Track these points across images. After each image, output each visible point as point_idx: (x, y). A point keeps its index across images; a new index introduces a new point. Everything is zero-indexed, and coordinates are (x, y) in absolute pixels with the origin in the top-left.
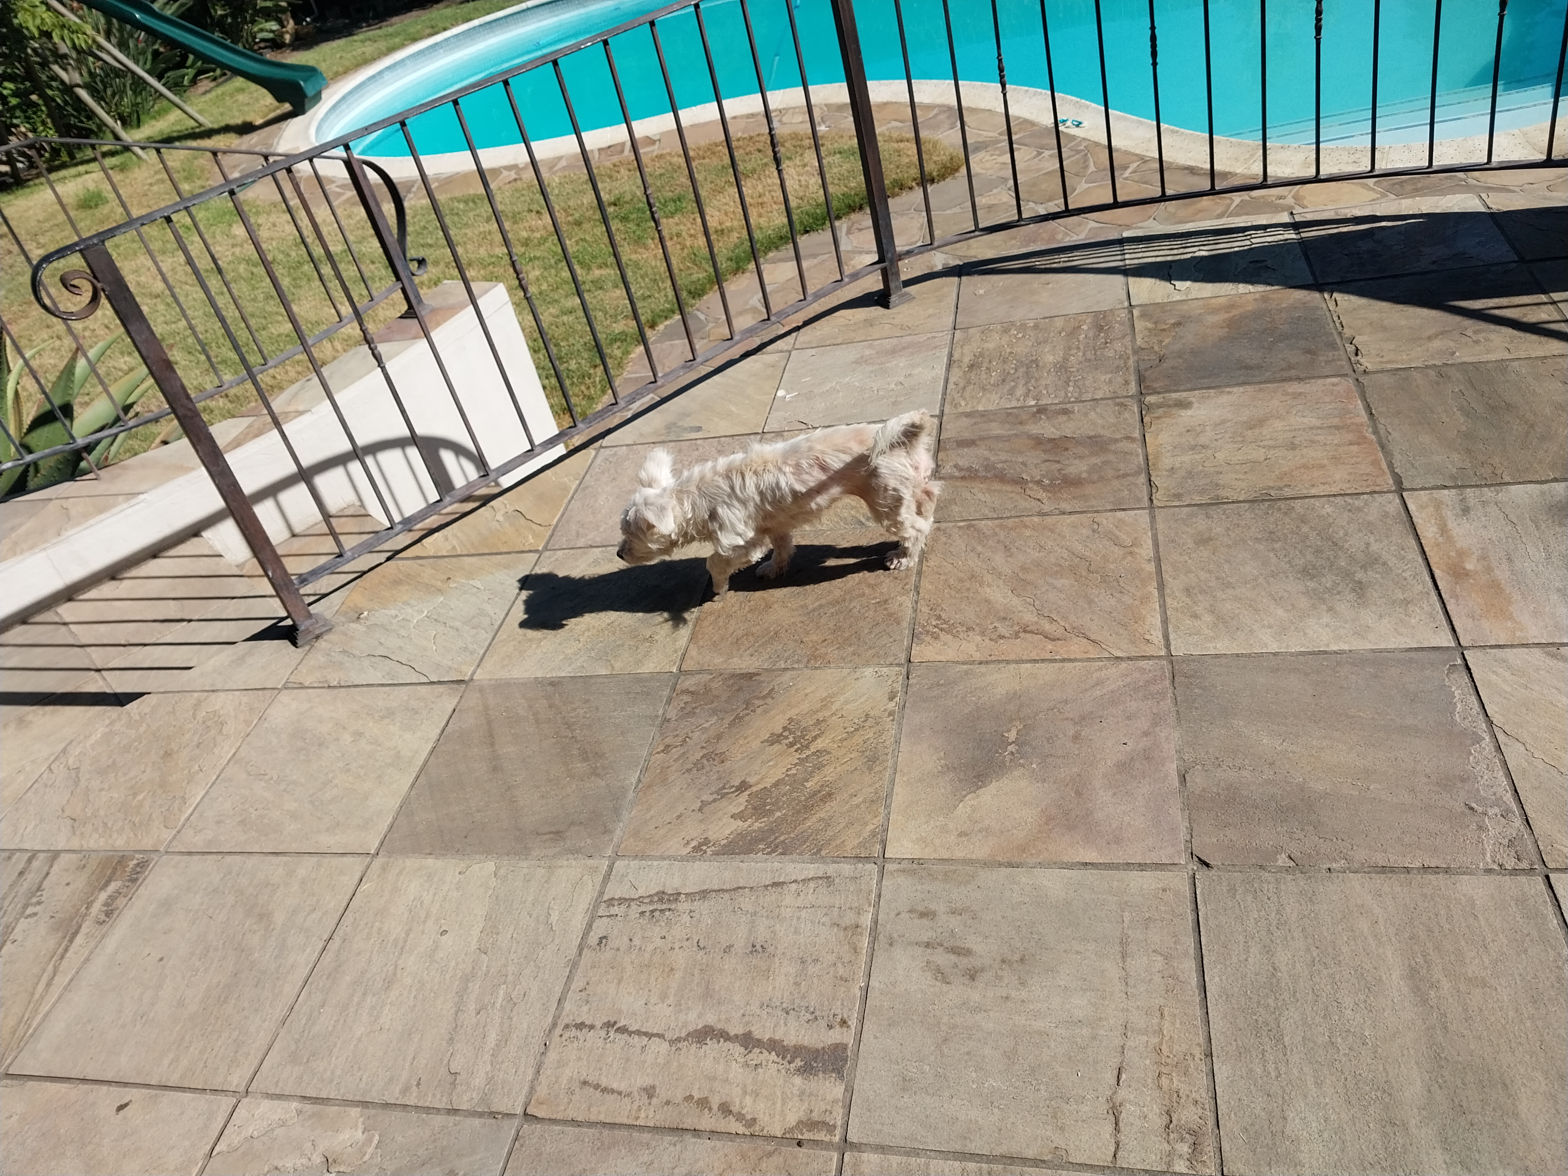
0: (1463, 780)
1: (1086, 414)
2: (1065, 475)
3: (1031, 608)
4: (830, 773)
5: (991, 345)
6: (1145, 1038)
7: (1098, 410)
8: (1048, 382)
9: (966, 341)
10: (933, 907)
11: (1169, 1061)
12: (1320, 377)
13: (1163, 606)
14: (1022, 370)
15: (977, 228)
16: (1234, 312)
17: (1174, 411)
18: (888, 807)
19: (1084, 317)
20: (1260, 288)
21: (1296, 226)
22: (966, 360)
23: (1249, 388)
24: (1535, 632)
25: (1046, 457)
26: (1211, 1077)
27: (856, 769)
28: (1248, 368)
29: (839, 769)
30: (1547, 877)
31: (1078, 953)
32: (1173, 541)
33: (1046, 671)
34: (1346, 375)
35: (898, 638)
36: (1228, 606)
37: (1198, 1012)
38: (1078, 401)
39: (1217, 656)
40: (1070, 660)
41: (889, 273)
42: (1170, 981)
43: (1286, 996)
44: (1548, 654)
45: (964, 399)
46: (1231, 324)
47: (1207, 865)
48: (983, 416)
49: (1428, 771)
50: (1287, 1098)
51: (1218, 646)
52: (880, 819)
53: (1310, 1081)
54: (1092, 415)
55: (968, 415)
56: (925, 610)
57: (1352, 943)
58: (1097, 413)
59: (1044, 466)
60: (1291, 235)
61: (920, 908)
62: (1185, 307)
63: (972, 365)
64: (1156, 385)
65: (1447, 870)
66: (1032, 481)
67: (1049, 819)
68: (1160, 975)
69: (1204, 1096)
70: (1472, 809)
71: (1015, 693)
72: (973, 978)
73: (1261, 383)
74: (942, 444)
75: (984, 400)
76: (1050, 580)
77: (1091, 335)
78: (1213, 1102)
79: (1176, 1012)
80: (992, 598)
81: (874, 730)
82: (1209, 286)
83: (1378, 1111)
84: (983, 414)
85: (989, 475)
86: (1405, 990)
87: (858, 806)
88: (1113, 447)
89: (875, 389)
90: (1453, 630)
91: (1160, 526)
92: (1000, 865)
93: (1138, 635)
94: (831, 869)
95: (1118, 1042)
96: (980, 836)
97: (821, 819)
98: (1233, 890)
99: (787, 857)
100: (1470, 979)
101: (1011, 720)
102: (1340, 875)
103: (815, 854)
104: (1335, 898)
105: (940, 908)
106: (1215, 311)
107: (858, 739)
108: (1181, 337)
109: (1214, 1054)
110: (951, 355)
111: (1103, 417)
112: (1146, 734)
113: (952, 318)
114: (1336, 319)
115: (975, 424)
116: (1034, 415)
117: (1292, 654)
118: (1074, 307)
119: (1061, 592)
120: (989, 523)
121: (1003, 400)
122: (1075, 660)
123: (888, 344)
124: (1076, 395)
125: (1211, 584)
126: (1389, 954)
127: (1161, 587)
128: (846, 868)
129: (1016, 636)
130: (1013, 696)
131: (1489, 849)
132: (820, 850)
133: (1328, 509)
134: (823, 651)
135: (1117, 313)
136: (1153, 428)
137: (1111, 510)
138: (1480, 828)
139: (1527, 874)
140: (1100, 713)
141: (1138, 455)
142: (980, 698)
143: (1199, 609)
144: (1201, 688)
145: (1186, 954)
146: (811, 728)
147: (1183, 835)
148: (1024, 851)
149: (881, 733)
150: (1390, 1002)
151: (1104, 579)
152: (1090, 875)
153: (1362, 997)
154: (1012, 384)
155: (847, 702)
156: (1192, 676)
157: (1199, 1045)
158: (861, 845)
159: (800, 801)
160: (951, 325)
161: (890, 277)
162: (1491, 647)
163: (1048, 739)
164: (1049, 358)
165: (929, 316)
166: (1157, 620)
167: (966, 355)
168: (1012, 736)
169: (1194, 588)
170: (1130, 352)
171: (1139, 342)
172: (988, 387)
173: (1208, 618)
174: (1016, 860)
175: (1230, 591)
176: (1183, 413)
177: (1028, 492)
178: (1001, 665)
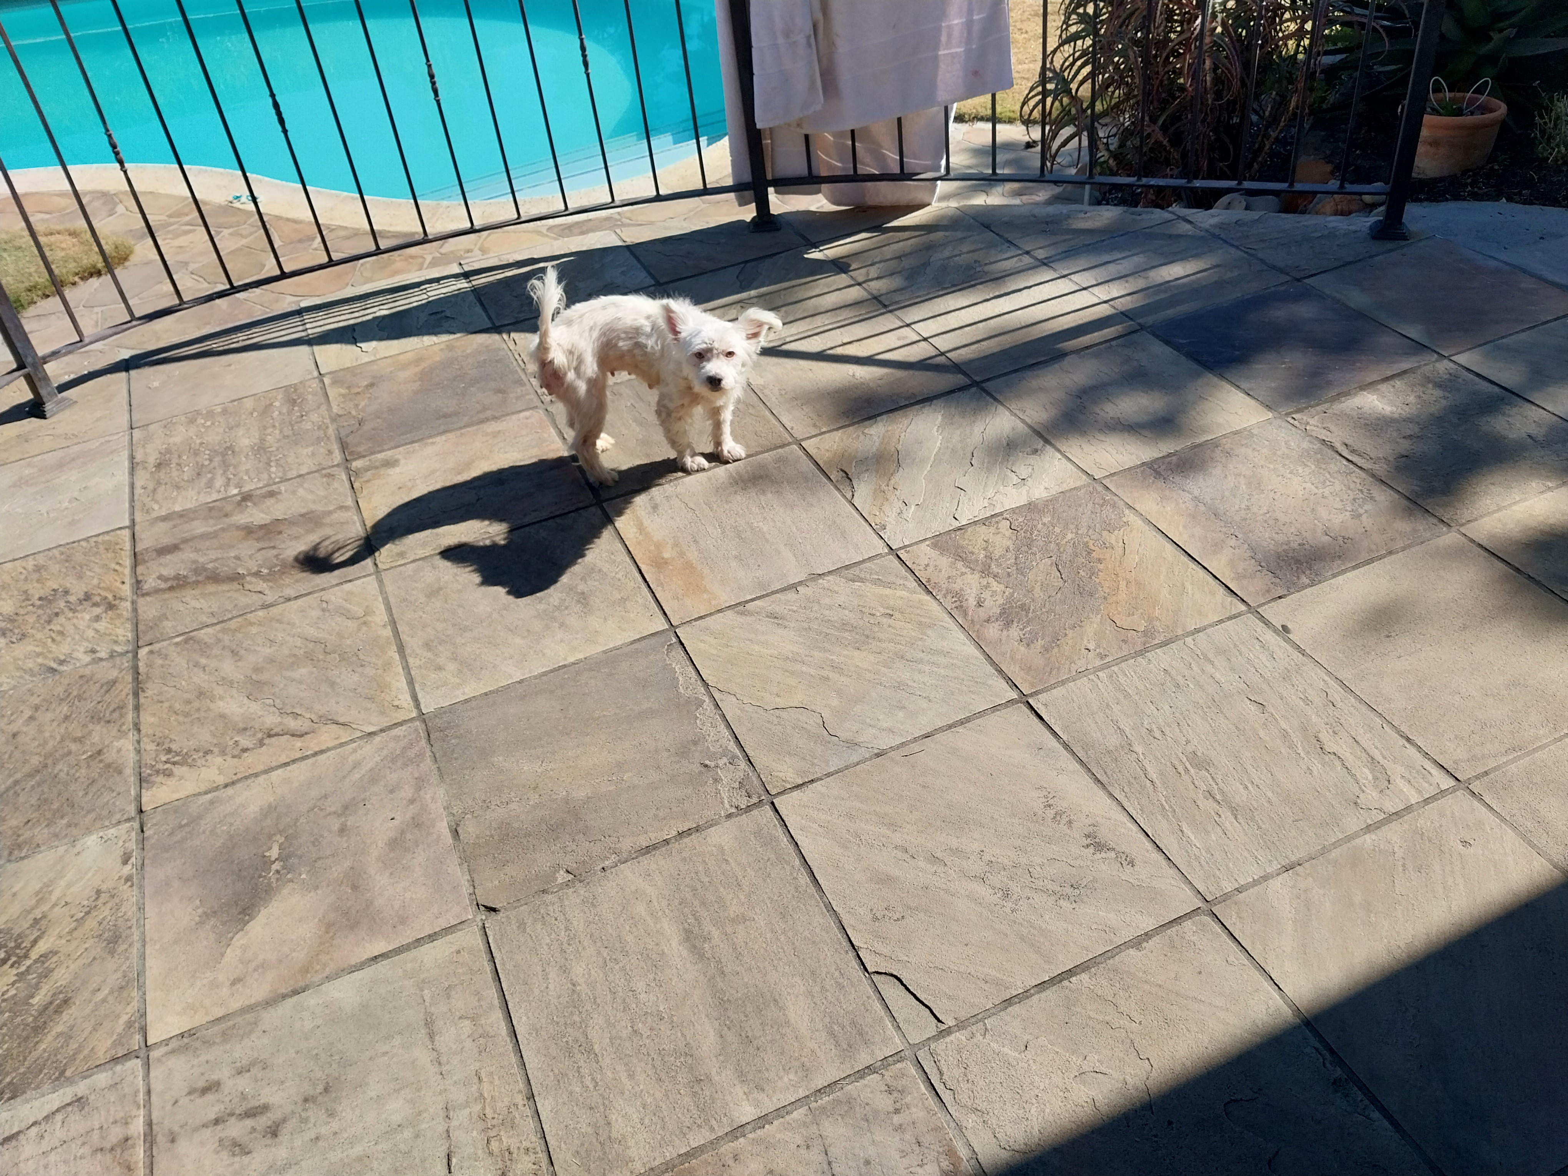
0: (695, 743)
1: (294, 493)
2: (283, 560)
3: (272, 709)
4: (61, 976)
5: (177, 439)
6: (468, 1110)
7: (306, 485)
8: (248, 466)
9: (148, 439)
10: (214, 1077)
11: (495, 1122)
12: (513, 413)
13: (407, 668)
14: (218, 459)
15: (133, 318)
16: (424, 365)
17: (383, 471)
18: (141, 987)
19: (274, 393)
20: (445, 338)
21: (466, 275)
22: (152, 460)
23: (450, 435)
24: (725, 598)
25: (260, 545)
26: (536, 1119)
27: (94, 959)
28: (445, 416)
29: (72, 967)
30: (773, 803)
31: (385, 1054)
32: (405, 600)
33: (300, 772)
34: (536, 407)
35: (123, 789)
36: (469, 649)
37: (513, 1059)
38: (284, 480)
39: (467, 701)
40: (322, 752)
41: (35, 380)
42: (482, 1040)
43: (588, 1006)
44: (738, 613)
45: (157, 502)
46: (424, 376)
47: (494, 910)
48: (181, 516)
49: (667, 745)
50: (607, 1102)
51: (466, 691)
52: (135, 1004)
53: (624, 1076)
54: (301, 492)
55: (165, 519)
56: (151, 747)
57: (634, 929)
58: (305, 489)
59: (260, 556)
60: (463, 284)
61: (201, 1084)
62: (375, 367)
63: (160, 464)
64: (361, 449)
65: (697, 829)
66: (250, 574)
67: (329, 926)
68: (470, 1040)
69: (534, 1140)
70: (706, 766)
71: (270, 806)
72: (275, 1134)
73: (461, 428)
74: (139, 557)
75: (180, 499)
76: (289, 674)
77: (285, 410)
78: (543, 1142)
79: (493, 1069)
80: (227, 711)
81: (109, 905)
82: (395, 343)
83: (685, 1075)
84: (181, 515)
85: (200, 578)
86: (685, 953)
87: (104, 1001)
88: (327, 520)
89: (44, 511)
90: (665, 614)
91: (390, 588)
92: (284, 997)
93: (386, 704)
94: (81, 1088)
95: (441, 1129)
96: (256, 975)
97: (59, 1035)
98: (522, 925)
99: (19, 1099)
100: (733, 919)
101: (270, 837)
102: (613, 870)
103: (57, 1079)
104: (613, 893)
105: (223, 1073)
106: (405, 366)
107: (91, 923)
108: (376, 398)
109: (535, 1093)
110: (132, 458)
111: (312, 492)
112: (412, 801)
113: (126, 417)
114: (517, 357)
115: (175, 526)
116: (239, 504)
117: (535, 677)
118: (263, 385)
119: (300, 682)
120: (209, 630)
121: (202, 494)
122: (328, 749)
123: (51, 458)
124: (280, 474)
125: (449, 632)
126: (666, 925)
127: (401, 649)
128: (102, 1078)
129: (261, 743)
130: (270, 810)
131: (725, 796)
132: (63, 1072)
133: (543, 533)
134: (27, 834)
135: (307, 384)
136: (365, 492)
137: (337, 585)
138: (716, 780)
139: (758, 807)
140: (363, 796)
141: (354, 523)
142: (231, 825)
143: (441, 661)
144: (457, 737)
145: (491, 1007)
146: (28, 932)
147: (466, 889)
148: (307, 971)
149: (118, 906)
150: (675, 970)
151: (343, 657)
152: (383, 966)
153: (651, 977)
154: (209, 476)
155: (69, 885)
156: (447, 728)
157: (520, 1092)
158: (117, 1043)
159: (28, 1025)
160: (126, 424)
161: (38, 384)
162: (696, 620)
163: (313, 843)
164: (245, 440)
165: (99, 419)
166: (403, 683)
167: (150, 454)
168: (274, 853)
169: (432, 641)
170: (327, 421)
171: (335, 409)
172: (182, 484)
173: (452, 667)
174: (302, 984)
175: (468, 634)
176: (392, 471)
177: (247, 587)
178: (249, 781)
